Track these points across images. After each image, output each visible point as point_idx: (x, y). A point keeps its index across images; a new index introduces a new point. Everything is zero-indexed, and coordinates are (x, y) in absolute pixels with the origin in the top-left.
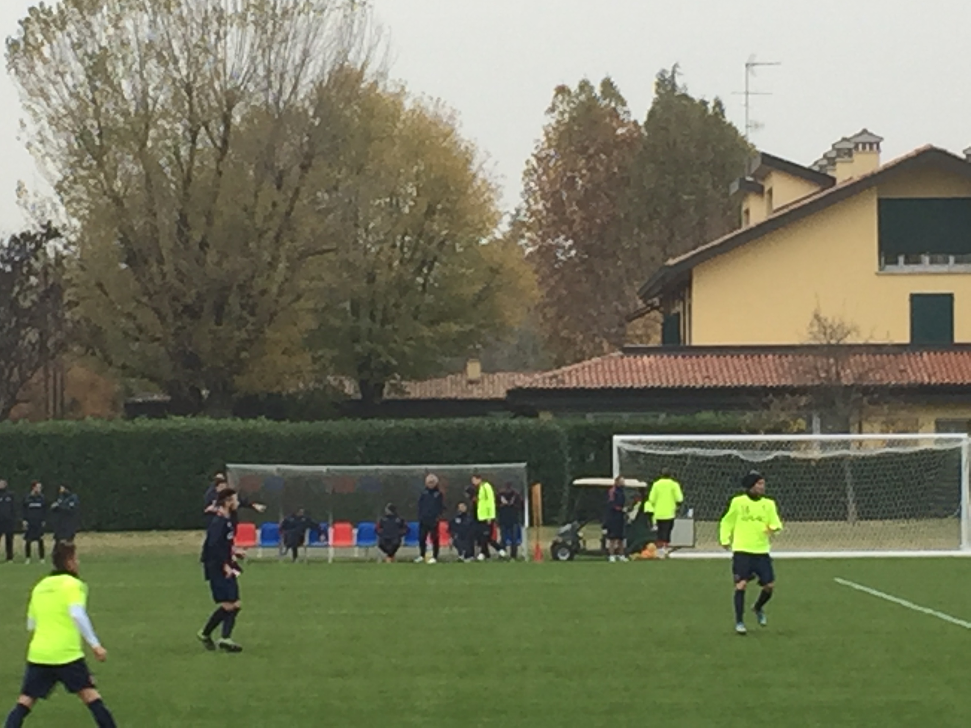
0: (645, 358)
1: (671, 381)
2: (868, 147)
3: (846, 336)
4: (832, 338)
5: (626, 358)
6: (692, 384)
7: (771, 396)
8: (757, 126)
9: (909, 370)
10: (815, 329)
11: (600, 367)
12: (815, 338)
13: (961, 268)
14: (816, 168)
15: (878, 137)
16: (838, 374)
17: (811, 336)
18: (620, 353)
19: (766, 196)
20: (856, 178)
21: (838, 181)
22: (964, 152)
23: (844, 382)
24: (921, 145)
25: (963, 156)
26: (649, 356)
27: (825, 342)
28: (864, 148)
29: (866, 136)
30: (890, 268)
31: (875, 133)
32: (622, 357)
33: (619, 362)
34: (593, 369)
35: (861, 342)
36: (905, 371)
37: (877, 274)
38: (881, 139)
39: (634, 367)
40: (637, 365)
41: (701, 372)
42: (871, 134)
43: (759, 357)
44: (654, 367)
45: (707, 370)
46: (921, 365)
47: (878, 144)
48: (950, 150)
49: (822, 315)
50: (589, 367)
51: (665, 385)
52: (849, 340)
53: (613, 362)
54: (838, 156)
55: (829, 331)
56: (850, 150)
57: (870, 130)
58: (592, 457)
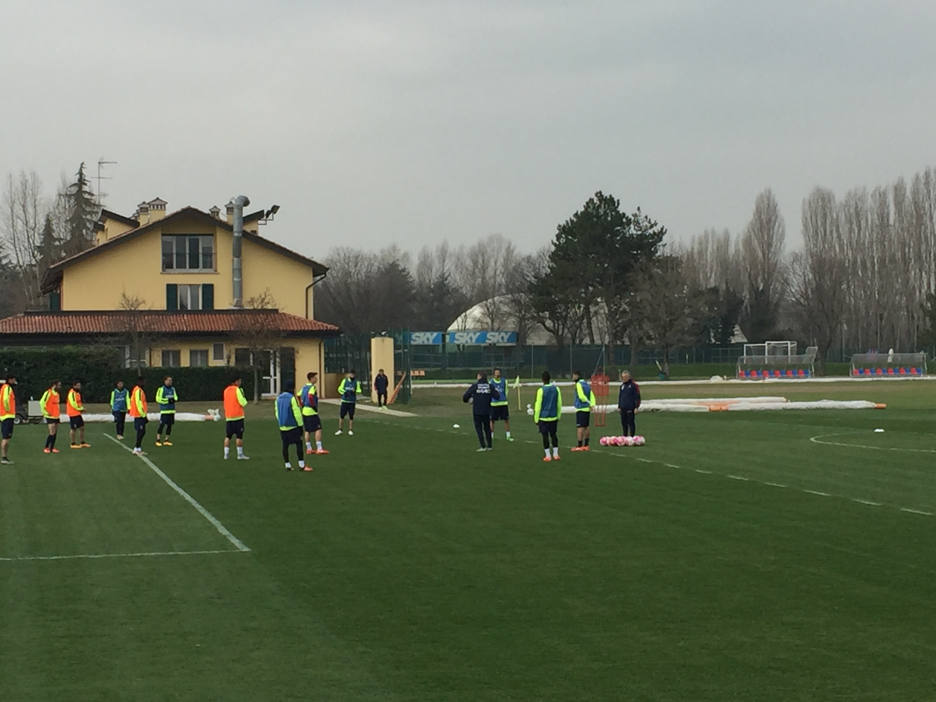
0: (36, 317)
1: (50, 329)
2: (159, 207)
3: (139, 305)
4: (132, 306)
5: (26, 317)
6: (61, 331)
7: (99, 337)
8: (104, 195)
9: (176, 324)
10: (124, 302)
11: (11, 322)
12: (123, 307)
13: (205, 270)
14: (133, 218)
15: (164, 202)
16: (135, 325)
17: (121, 305)
18: (23, 315)
19: (105, 231)
20: (151, 223)
21: (141, 224)
22: (210, 210)
23: (138, 330)
24: (185, 206)
25: (210, 212)
26: (38, 316)
27: (128, 309)
28: (157, 207)
29: (158, 201)
30: (168, 270)
31: (163, 200)
32: (24, 317)
33: (22, 320)
34: (8, 323)
35: (147, 309)
36: (174, 324)
37: (161, 274)
38: (167, 203)
39: (30, 322)
40: (32, 321)
41: (66, 324)
42: (161, 200)
43: (98, 317)
44: (41, 321)
45: (69, 324)
46: (183, 321)
47: (165, 205)
48: (200, 209)
49: (127, 295)
50: (6, 322)
51: (46, 331)
52: (141, 308)
53: (18, 319)
54: (141, 211)
55: (130, 303)
56: (147, 208)
57: (160, 198)
58: (6, 369)
